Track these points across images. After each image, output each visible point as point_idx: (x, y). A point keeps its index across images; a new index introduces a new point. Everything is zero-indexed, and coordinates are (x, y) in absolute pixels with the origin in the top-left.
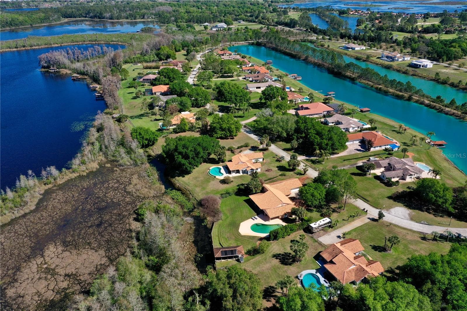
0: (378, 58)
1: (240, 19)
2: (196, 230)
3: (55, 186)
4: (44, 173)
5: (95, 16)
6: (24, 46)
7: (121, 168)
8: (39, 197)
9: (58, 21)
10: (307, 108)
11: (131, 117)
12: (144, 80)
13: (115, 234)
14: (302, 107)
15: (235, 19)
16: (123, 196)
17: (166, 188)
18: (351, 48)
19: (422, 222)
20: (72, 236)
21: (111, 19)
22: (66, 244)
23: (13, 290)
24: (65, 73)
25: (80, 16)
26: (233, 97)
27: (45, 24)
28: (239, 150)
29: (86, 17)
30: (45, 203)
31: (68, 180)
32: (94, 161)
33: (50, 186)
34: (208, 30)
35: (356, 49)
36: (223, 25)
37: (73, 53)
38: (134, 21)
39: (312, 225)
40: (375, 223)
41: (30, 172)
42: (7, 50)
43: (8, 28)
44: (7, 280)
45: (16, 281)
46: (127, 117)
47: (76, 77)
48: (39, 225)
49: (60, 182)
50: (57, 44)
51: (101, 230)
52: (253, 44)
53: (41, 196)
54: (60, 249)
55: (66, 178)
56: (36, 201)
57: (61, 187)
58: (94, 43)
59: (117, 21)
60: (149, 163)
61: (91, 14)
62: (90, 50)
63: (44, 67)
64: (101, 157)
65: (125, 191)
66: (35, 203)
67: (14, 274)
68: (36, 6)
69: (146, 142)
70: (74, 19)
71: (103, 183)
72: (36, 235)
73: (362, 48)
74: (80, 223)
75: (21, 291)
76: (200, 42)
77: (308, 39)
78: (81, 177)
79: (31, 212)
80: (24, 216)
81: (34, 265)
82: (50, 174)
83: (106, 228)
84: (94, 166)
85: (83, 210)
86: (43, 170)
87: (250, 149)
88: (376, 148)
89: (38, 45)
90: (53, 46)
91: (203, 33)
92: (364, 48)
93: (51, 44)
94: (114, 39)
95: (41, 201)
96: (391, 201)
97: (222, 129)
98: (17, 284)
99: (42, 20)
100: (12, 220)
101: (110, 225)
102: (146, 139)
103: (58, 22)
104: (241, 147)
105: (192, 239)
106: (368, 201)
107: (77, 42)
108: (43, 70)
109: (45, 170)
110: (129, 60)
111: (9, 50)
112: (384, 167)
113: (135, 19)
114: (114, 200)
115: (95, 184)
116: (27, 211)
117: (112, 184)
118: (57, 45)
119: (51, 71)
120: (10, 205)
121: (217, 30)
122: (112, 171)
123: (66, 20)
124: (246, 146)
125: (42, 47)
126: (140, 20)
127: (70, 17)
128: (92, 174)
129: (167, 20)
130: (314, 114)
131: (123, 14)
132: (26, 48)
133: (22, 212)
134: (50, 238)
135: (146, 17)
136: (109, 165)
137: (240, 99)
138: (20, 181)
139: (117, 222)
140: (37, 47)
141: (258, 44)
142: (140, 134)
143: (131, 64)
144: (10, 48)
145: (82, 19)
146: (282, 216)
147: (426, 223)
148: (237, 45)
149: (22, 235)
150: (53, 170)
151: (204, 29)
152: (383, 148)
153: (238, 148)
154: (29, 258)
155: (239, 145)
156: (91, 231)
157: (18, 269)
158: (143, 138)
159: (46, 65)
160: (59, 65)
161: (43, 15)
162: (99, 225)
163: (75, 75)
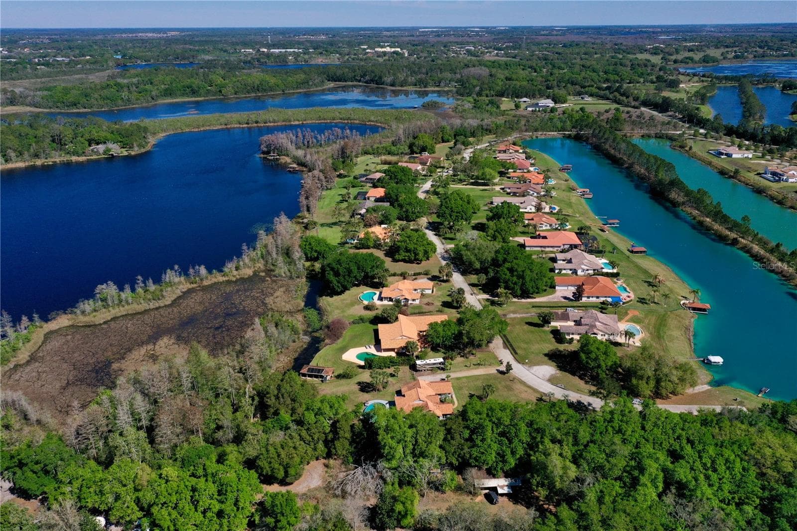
0: (759, 174)
1: (586, 93)
2: (306, 349)
3: (199, 286)
4: (191, 271)
5: (372, 81)
6: (257, 122)
7: (275, 278)
8: (179, 293)
9: (320, 86)
10: (545, 237)
11: (322, 225)
12: (367, 179)
13: (227, 338)
14: (539, 235)
15: (578, 92)
16: (257, 306)
17: (306, 306)
18: (726, 154)
19: (559, 385)
20: (188, 333)
21: (392, 85)
22: (179, 338)
23: (118, 365)
24: (283, 161)
25: (354, 79)
26: (447, 212)
27: (302, 91)
28: (414, 277)
29: (360, 81)
30: (181, 301)
31: (215, 283)
32: (249, 267)
33: (194, 285)
34: (521, 109)
35: (734, 156)
36: (550, 103)
37: (304, 136)
38: (423, 89)
39: (418, 362)
40: (500, 375)
41: (176, 267)
42: (236, 126)
43: (253, 95)
44: (118, 356)
45: (124, 358)
46: (315, 223)
47: (293, 168)
48: (166, 319)
49: (206, 283)
50: (299, 121)
51: (217, 332)
52: (569, 137)
53: (181, 294)
54: (172, 341)
55: (214, 280)
56: (175, 296)
57: (205, 289)
58: (346, 121)
59: (400, 88)
60: (307, 277)
61: (367, 78)
62: (326, 134)
63: (264, 153)
64: (260, 265)
65: (263, 302)
66: (173, 299)
67: (125, 354)
68: (306, 61)
69: (316, 255)
70: (344, 83)
71: (246, 291)
72: (158, 326)
73: (746, 155)
74: (202, 323)
75: (123, 367)
76: (486, 130)
77: (667, 134)
78: (229, 282)
79: (166, 306)
80: (157, 309)
81: (143, 351)
82: (197, 273)
83: (222, 331)
84: (249, 272)
85: (211, 313)
86: (191, 267)
87: (429, 279)
88: (591, 299)
89: (274, 122)
90: (292, 123)
91: (507, 115)
92: (750, 156)
93: (290, 121)
94: (372, 118)
95: (179, 298)
96: (546, 358)
97: (407, 250)
98: (123, 361)
99: (300, 85)
100: (146, 311)
101: (228, 330)
102: (316, 251)
103: (320, 88)
104: (419, 274)
105: (296, 355)
106: (516, 353)
107: (325, 119)
108: (262, 156)
109: (193, 268)
110: (370, 150)
111: (238, 126)
112: (575, 321)
113: (425, 87)
114: (246, 309)
115: (238, 291)
116: (162, 305)
117: (255, 293)
118: (297, 123)
119: (270, 158)
120: (150, 297)
121: (532, 111)
122: (263, 280)
123: (332, 85)
124: (426, 274)
125: (279, 124)
126: (433, 89)
127: (340, 81)
128: (242, 280)
129: (468, 91)
130: (548, 247)
131: (411, 79)
132: (259, 125)
133: (157, 305)
134: (168, 332)
135: (442, 84)
136: (263, 274)
137: (456, 216)
138: (165, 274)
139: (236, 329)
140: (272, 124)
141: (578, 138)
142: (310, 244)
143: (371, 156)
144: (240, 124)
145: (355, 83)
146: (398, 349)
147: (563, 387)
148: (543, 137)
149: (147, 324)
150: (203, 270)
151: (514, 107)
152: (602, 299)
153: (415, 275)
154: (143, 343)
155: (418, 271)
156: (207, 331)
157: (130, 350)
158: (312, 249)
159: (265, 149)
160: (281, 151)
161: (303, 76)
162: (217, 329)
163: (295, 166)
